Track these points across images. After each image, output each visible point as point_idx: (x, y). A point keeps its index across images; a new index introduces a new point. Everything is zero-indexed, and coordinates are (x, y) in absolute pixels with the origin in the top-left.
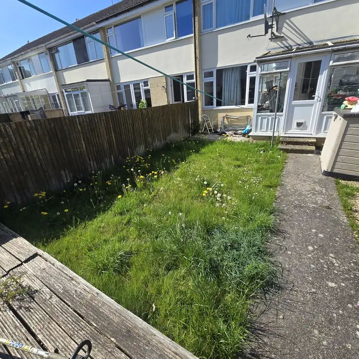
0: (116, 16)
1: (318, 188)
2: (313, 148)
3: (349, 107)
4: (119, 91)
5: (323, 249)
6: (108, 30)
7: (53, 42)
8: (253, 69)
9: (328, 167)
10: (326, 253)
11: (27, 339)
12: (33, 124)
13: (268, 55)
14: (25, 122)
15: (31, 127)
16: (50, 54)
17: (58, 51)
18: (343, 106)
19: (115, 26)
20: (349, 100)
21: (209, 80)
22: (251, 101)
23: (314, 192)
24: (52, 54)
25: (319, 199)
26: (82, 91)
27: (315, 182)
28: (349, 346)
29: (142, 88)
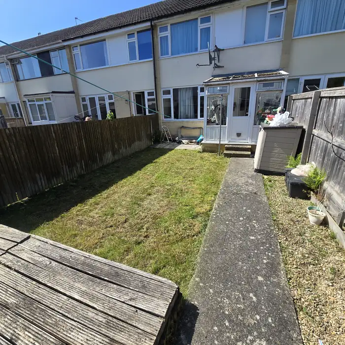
0: (82, 37)
1: (250, 181)
2: (250, 153)
3: (269, 122)
4: (84, 103)
5: (249, 219)
6: (74, 48)
7: (15, 54)
8: (202, 90)
9: (258, 166)
10: (251, 221)
11: (39, 287)
12: (12, 131)
13: (212, 80)
14: (5, 129)
15: (10, 134)
16: (11, 65)
17: (20, 63)
18: (265, 121)
19: (80, 45)
20: (269, 117)
21: (167, 97)
22: (202, 116)
23: (247, 184)
24: (13, 65)
25: (250, 188)
26: (46, 102)
27: (248, 177)
28: (258, 268)
29: (107, 102)
